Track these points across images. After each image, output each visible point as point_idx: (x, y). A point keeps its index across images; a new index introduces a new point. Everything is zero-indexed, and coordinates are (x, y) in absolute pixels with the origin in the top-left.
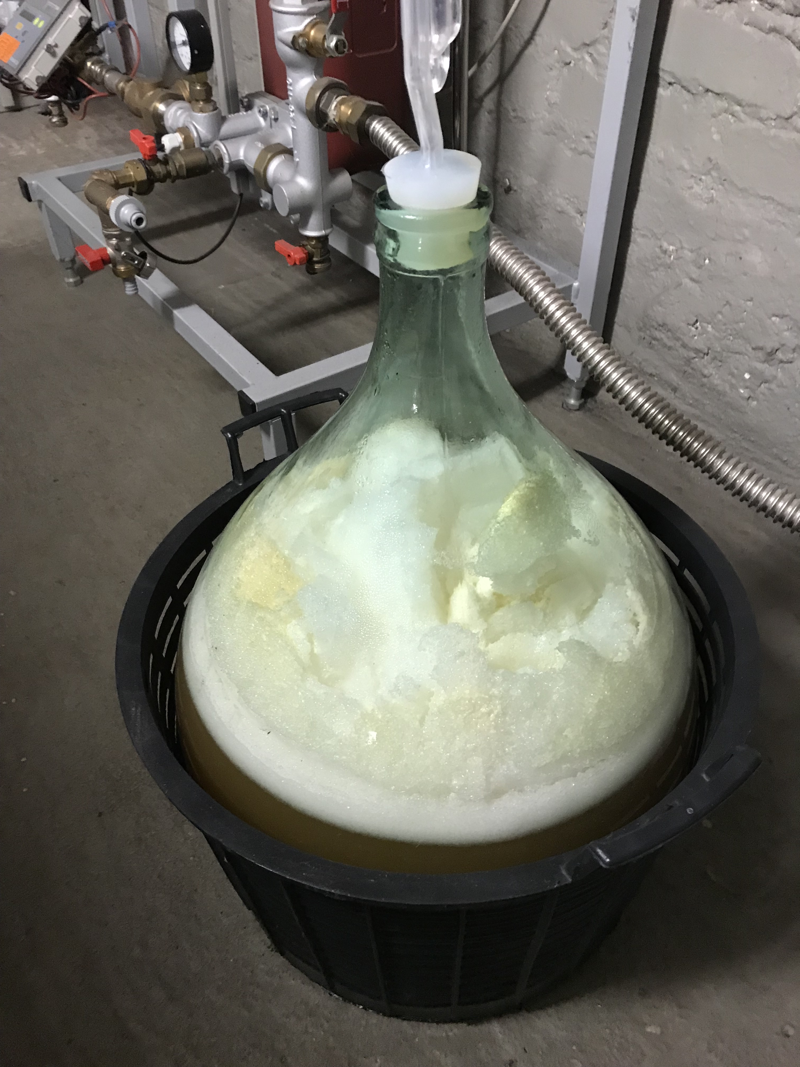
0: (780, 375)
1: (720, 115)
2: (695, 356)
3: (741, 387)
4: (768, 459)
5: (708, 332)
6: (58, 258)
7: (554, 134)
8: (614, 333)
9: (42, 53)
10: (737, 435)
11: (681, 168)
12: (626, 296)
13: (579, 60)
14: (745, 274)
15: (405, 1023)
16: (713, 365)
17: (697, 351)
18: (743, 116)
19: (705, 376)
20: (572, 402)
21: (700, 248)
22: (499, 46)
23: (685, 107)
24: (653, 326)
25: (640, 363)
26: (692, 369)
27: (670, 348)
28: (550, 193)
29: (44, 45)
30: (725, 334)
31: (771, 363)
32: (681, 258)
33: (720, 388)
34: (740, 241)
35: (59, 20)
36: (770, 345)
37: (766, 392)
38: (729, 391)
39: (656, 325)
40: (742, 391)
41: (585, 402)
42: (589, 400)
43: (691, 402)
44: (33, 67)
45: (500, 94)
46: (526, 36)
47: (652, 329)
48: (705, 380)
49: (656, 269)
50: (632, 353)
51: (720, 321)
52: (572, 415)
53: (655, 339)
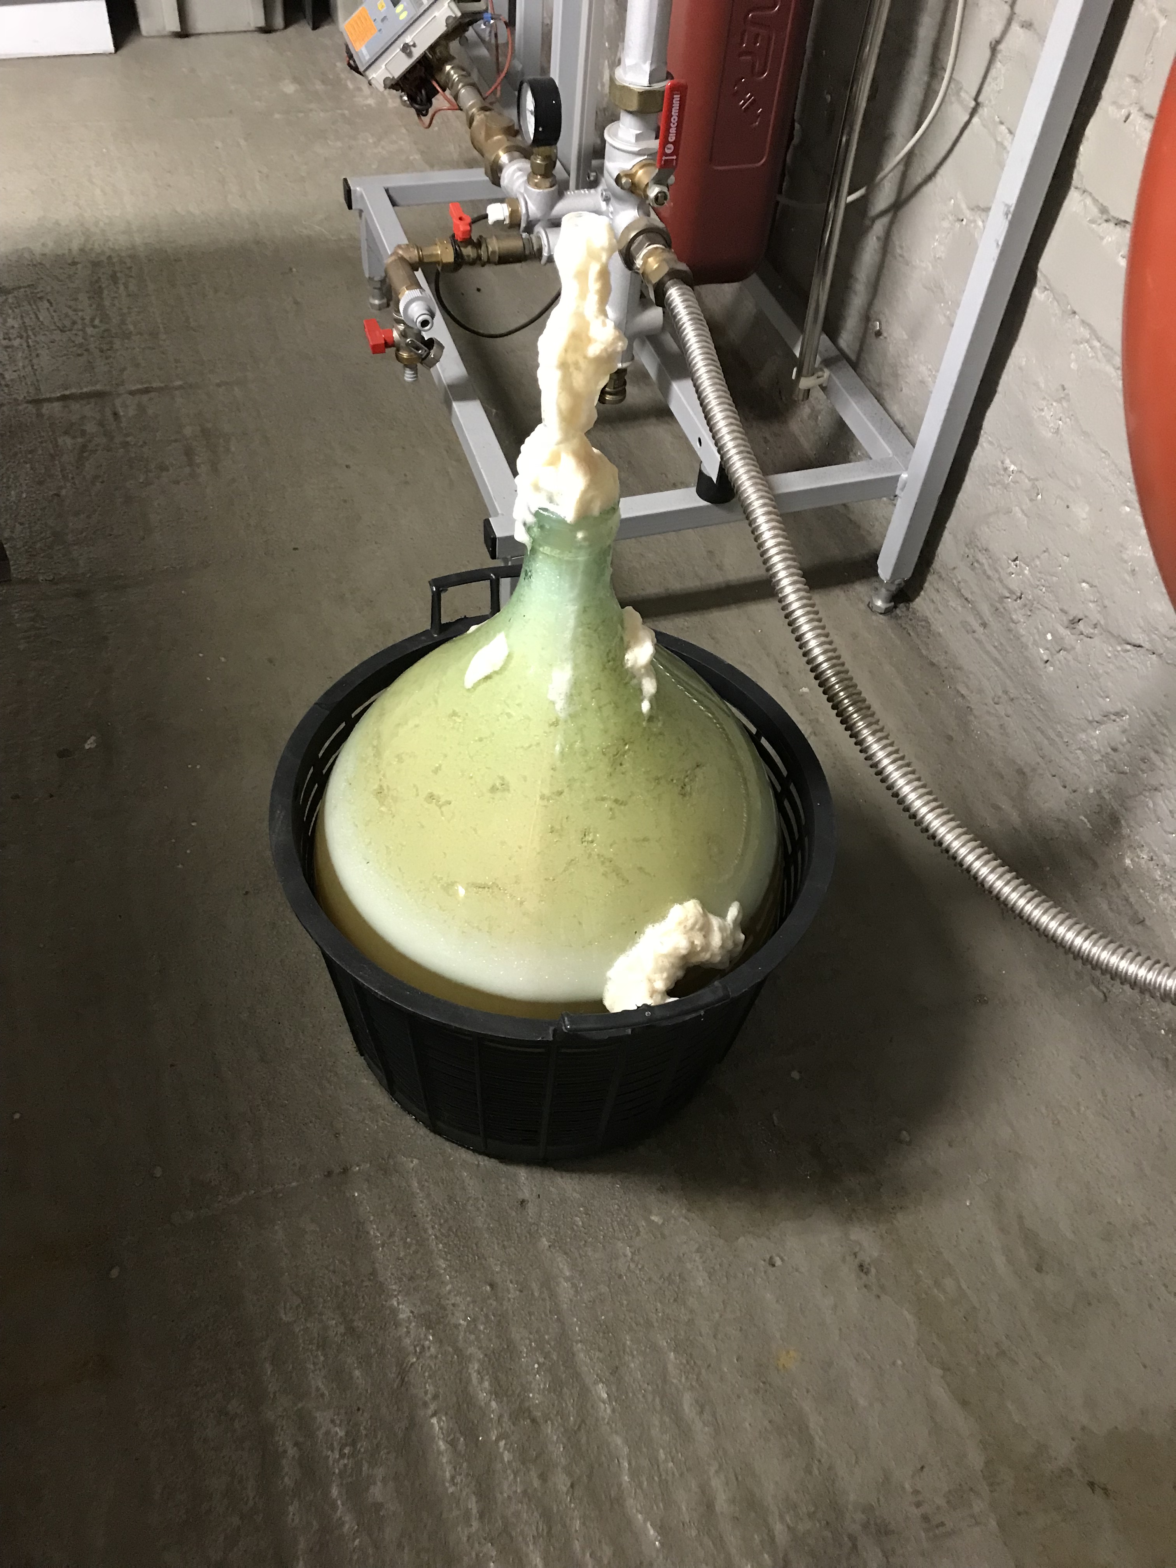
0: (1078, 647)
1: (1082, 343)
2: (1008, 595)
3: (1042, 647)
4: (1053, 735)
5: (1024, 575)
6: (367, 276)
7: (933, 291)
8: (943, 539)
9: (397, 50)
10: (1029, 697)
11: (1036, 384)
12: (963, 504)
13: (971, 222)
14: (1068, 526)
15: (447, 1144)
16: (1023, 612)
17: (1012, 592)
18: (1100, 355)
19: (1013, 622)
20: (879, 603)
21: (1037, 480)
22: (901, 167)
23: (1053, 320)
24: (977, 547)
25: (959, 582)
26: (1004, 608)
27: (989, 577)
28: (916, 357)
29: (400, 44)
30: (1038, 583)
31: (1074, 631)
32: (1018, 482)
33: (1024, 639)
34: (1070, 487)
35: (423, 17)
36: (1074, 613)
37: (1063, 661)
38: (1030, 646)
39: (980, 547)
40: (1042, 651)
41: (895, 607)
42: (902, 605)
43: (996, 644)
44: (383, 67)
45: (892, 223)
46: (929, 170)
47: (976, 550)
48: (1012, 625)
49: (994, 485)
50: (954, 568)
51: (1037, 566)
52: (874, 617)
53: (977, 561)
